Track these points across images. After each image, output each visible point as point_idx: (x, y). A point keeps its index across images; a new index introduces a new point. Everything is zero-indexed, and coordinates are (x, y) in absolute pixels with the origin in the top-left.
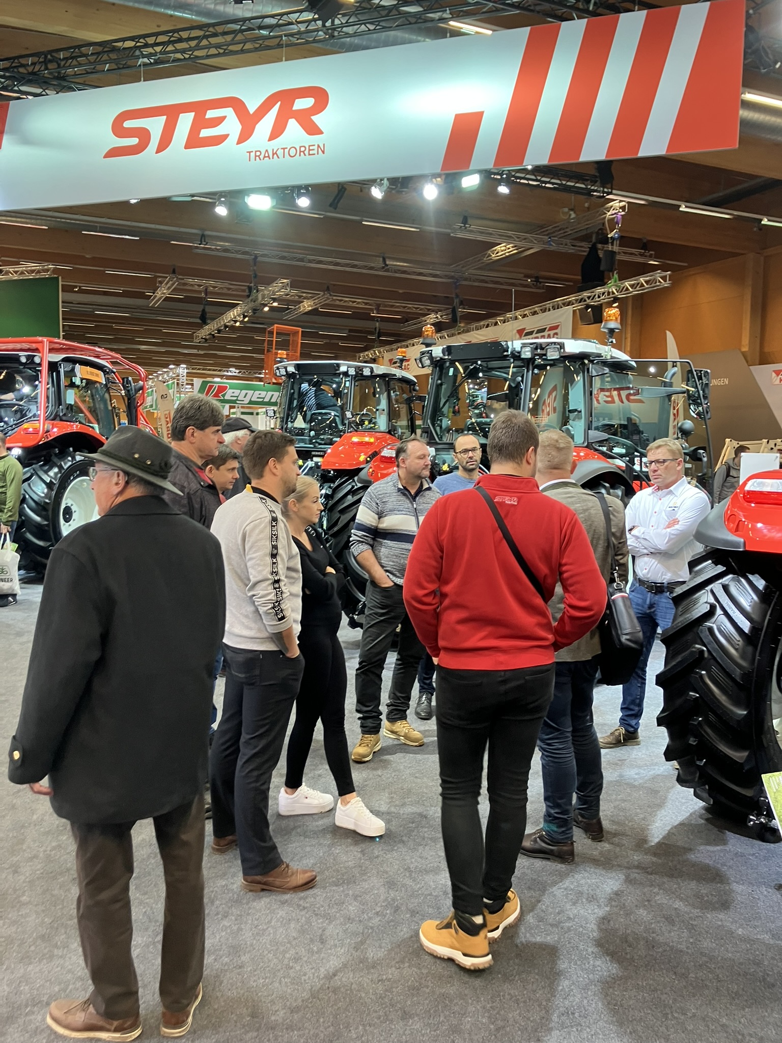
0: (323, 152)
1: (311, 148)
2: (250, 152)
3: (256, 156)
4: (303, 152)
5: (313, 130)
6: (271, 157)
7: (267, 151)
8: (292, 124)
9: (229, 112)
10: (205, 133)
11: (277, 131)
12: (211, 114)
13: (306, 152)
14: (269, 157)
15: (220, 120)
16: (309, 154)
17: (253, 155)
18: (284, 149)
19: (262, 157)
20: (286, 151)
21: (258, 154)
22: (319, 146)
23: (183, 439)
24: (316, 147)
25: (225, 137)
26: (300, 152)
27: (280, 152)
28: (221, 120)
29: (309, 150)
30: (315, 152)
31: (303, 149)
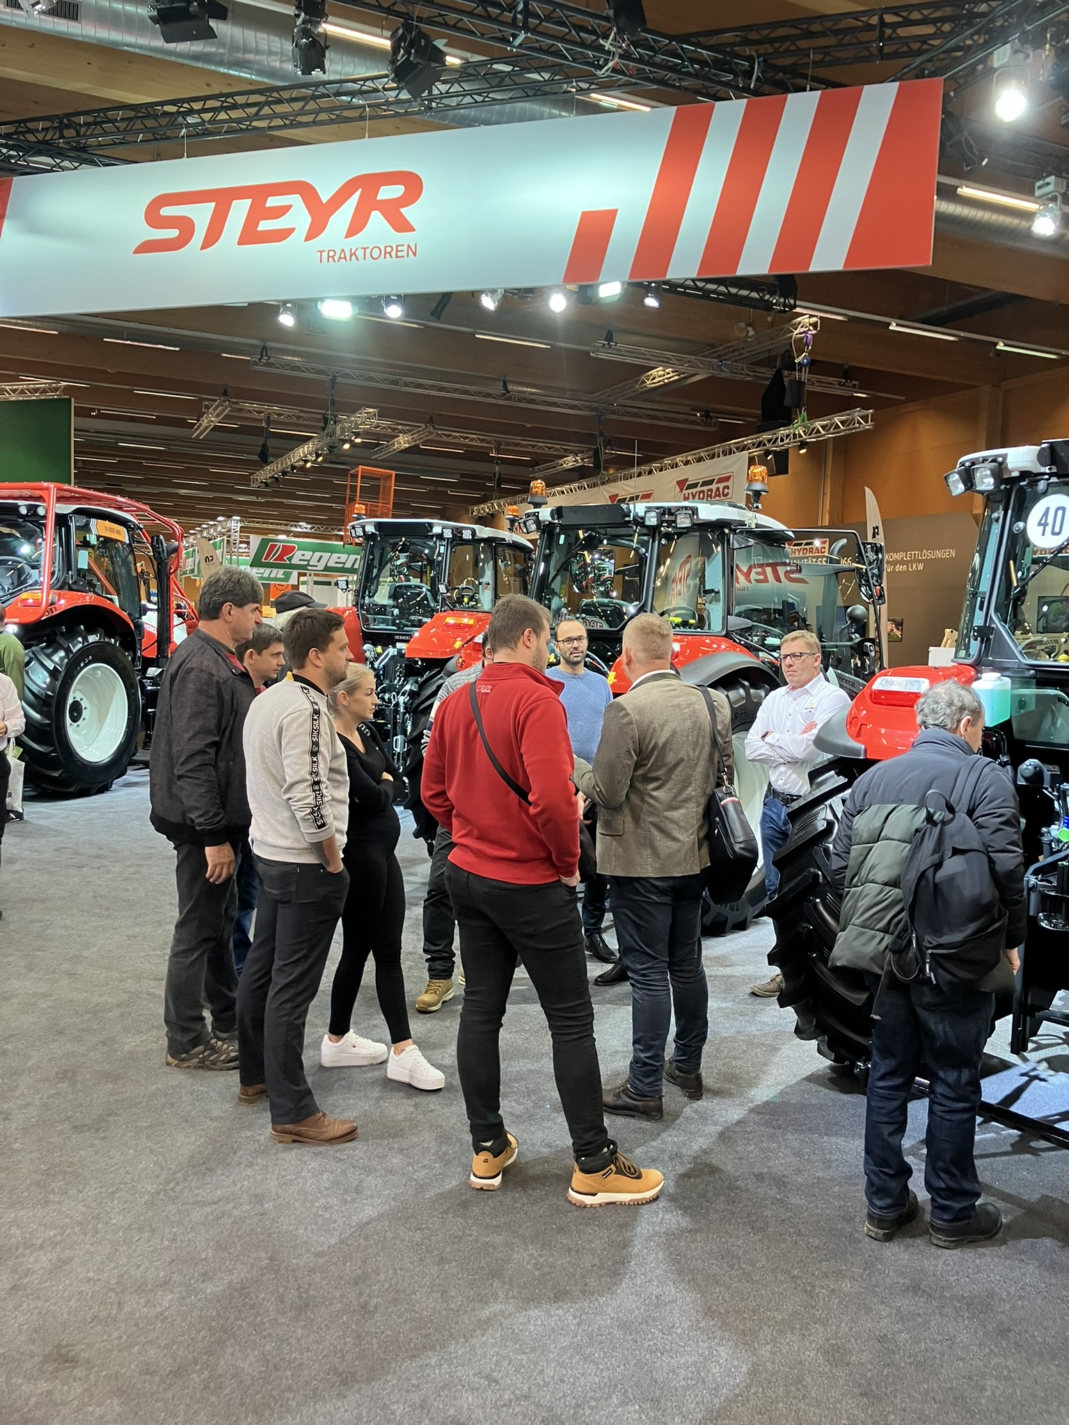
0: (415, 255)
1: (399, 248)
2: (321, 252)
3: (329, 257)
4: (390, 253)
5: (402, 225)
6: (348, 258)
7: (343, 250)
8: (376, 217)
9: (295, 200)
10: (264, 225)
11: (357, 226)
12: (272, 202)
13: (393, 254)
14: (345, 258)
15: (282, 211)
16: (397, 257)
17: (325, 255)
18: (365, 249)
19: (336, 258)
20: (368, 251)
21: (332, 254)
22: (409, 247)
23: (217, 618)
24: (405, 248)
25: (289, 232)
26: (386, 253)
27: (360, 253)
28: (285, 209)
29: (397, 251)
30: (405, 254)
31: (389, 250)
